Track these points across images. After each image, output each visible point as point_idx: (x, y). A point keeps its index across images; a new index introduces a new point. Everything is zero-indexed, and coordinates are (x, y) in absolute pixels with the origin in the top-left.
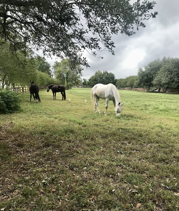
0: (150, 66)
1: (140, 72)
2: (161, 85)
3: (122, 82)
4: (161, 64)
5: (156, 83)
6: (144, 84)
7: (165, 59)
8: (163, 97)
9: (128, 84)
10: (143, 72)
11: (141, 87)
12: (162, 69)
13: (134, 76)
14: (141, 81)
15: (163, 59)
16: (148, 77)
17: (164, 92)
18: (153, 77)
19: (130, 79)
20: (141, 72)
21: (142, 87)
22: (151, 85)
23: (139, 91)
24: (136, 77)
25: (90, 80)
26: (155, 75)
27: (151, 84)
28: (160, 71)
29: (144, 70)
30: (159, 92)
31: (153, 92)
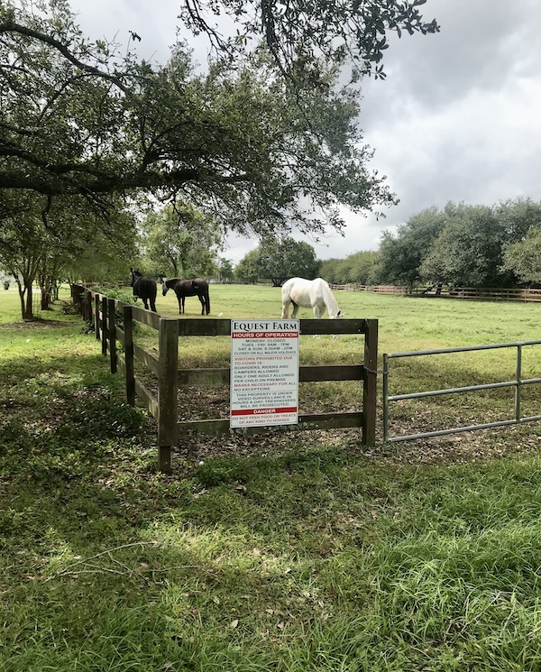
0: (413, 225)
1: (385, 241)
2: (441, 279)
3: (338, 270)
4: (440, 219)
5: (428, 272)
6: (397, 275)
7: (452, 208)
8: (442, 308)
9: (353, 274)
10: (394, 243)
11: (389, 283)
12: (444, 235)
13: (369, 252)
14: (389, 267)
15: (446, 208)
16: (406, 255)
17: (452, 296)
18: (419, 254)
19: (359, 261)
20: (388, 243)
21: (393, 282)
22: (415, 277)
23: (383, 293)
24: (375, 254)
25: (244, 262)
26: (425, 250)
27: (417, 274)
28: (440, 239)
29: (396, 236)
30: (438, 295)
31: (423, 295)
